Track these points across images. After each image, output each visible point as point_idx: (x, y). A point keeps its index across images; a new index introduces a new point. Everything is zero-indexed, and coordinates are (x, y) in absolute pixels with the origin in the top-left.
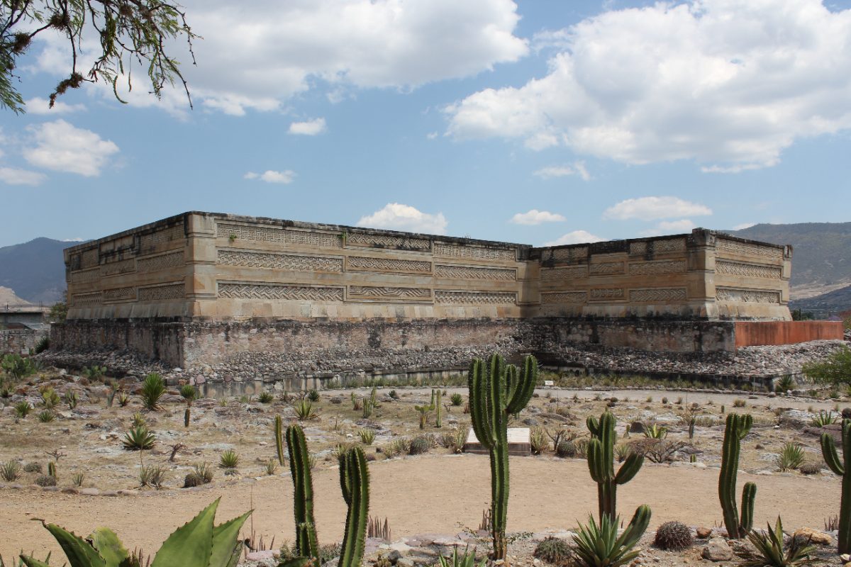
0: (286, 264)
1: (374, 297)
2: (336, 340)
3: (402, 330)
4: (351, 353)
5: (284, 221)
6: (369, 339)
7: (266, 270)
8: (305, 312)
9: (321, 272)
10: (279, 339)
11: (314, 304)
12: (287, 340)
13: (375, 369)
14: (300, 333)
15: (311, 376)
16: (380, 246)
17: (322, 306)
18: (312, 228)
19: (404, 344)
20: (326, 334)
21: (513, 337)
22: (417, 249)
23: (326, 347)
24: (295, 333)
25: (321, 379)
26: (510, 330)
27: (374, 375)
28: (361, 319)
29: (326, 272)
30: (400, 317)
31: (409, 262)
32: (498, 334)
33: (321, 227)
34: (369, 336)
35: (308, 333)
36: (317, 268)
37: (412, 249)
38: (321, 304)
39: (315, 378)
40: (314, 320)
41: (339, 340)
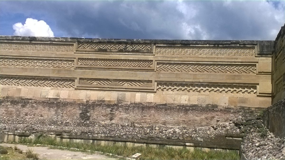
0: (33, 64)
1: (100, 86)
2: (54, 113)
3: (110, 109)
4: (62, 123)
5: (29, 37)
6: (81, 114)
7: (19, 68)
8: (44, 94)
9: (58, 69)
10: (12, 109)
11: (52, 89)
12: (18, 110)
13: (64, 134)
14: (27, 106)
15: (12, 133)
16: (105, 51)
17: (57, 91)
18: (50, 41)
19: (111, 119)
20: (47, 108)
21: (234, 123)
22: (138, 51)
23: (46, 117)
24: (23, 106)
25: (19, 136)
26: (231, 116)
27: (62, 138)
28: (85, 101)
29: (61, 68)
30: (119, 101)
31: (129, 60)
32: (216, 119)
33: (56, 40)
34: (81, 112)
35: (33, 107)
36: (55, 66)
37: (133, 51)
38: (58, 89)
39: (15, 135)
40: (49, 99)
41: (56, 113)
